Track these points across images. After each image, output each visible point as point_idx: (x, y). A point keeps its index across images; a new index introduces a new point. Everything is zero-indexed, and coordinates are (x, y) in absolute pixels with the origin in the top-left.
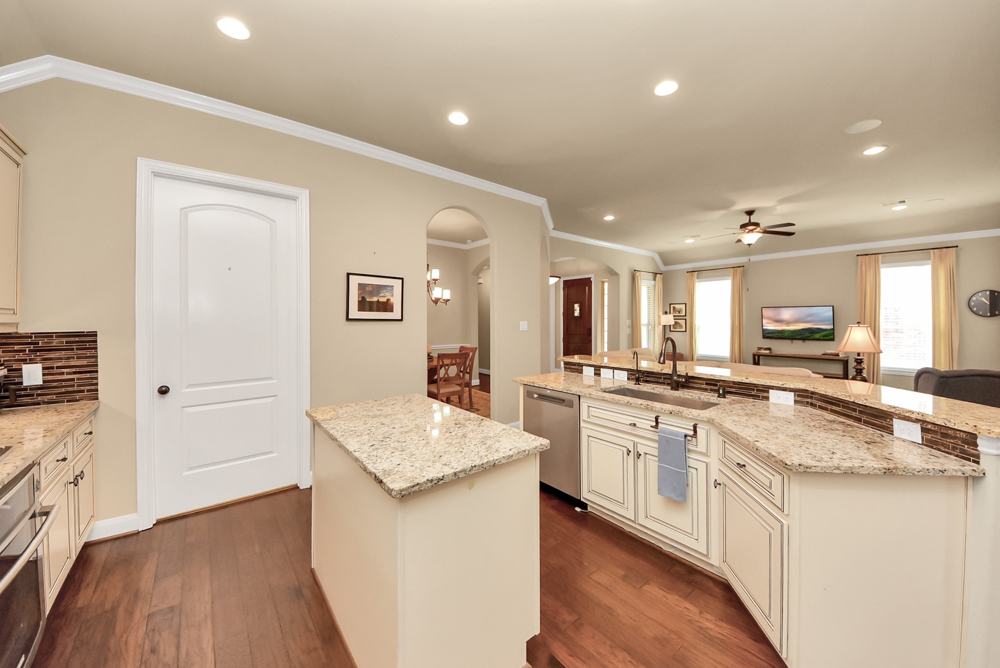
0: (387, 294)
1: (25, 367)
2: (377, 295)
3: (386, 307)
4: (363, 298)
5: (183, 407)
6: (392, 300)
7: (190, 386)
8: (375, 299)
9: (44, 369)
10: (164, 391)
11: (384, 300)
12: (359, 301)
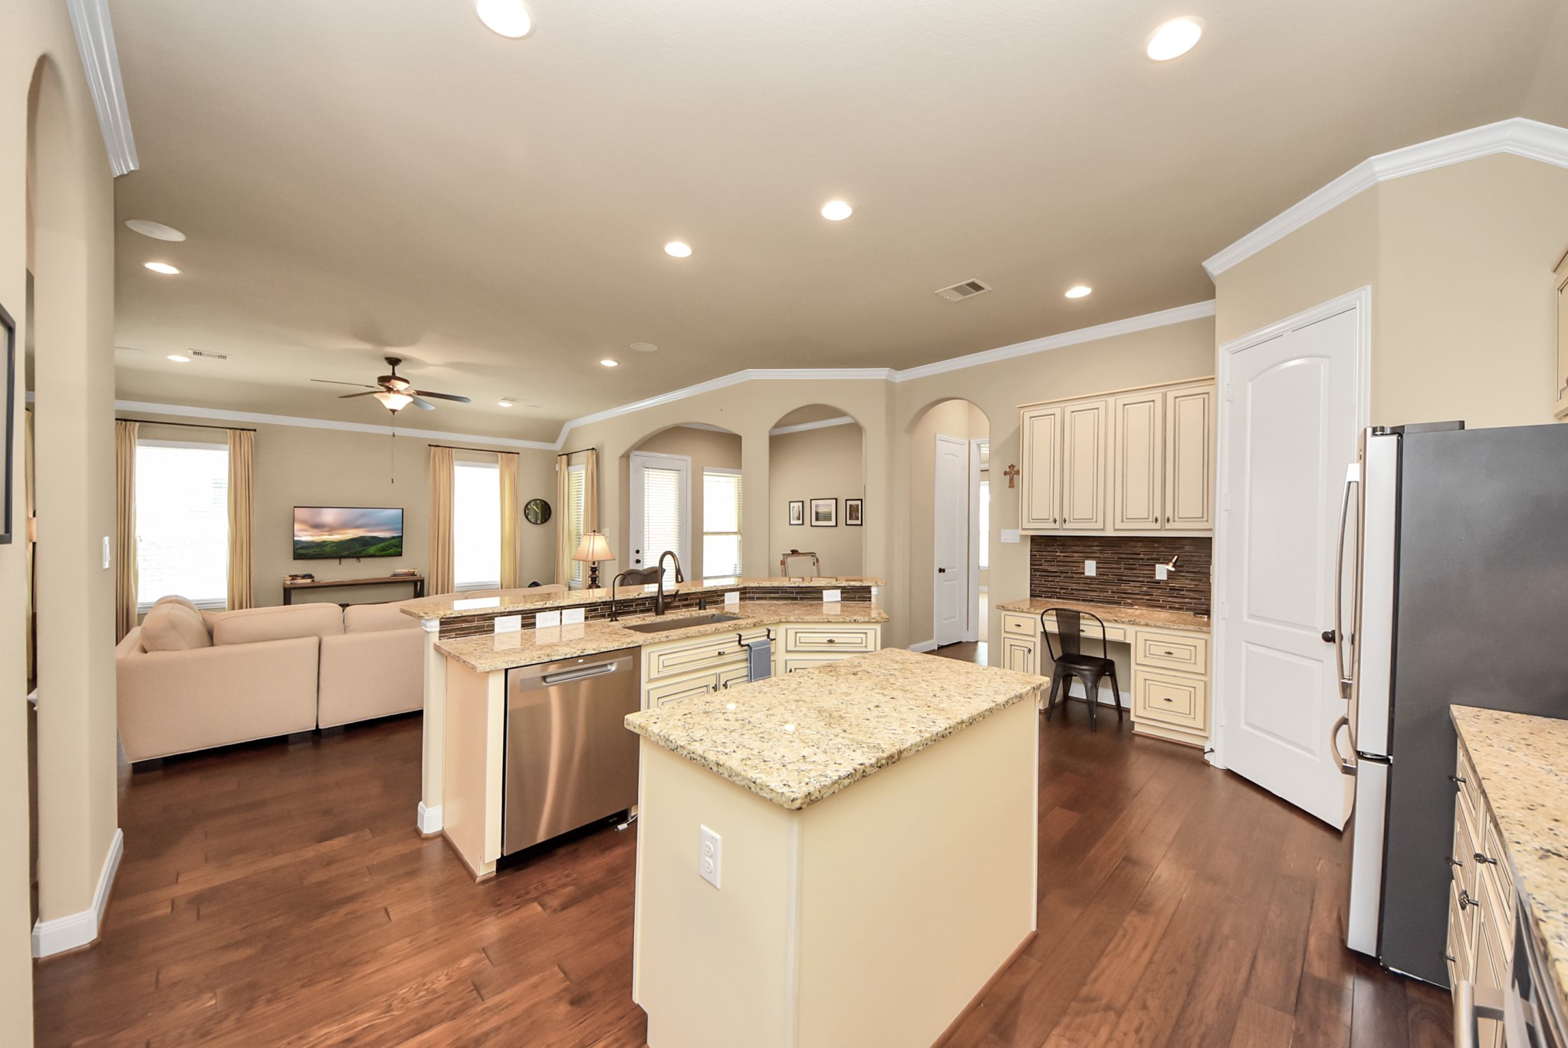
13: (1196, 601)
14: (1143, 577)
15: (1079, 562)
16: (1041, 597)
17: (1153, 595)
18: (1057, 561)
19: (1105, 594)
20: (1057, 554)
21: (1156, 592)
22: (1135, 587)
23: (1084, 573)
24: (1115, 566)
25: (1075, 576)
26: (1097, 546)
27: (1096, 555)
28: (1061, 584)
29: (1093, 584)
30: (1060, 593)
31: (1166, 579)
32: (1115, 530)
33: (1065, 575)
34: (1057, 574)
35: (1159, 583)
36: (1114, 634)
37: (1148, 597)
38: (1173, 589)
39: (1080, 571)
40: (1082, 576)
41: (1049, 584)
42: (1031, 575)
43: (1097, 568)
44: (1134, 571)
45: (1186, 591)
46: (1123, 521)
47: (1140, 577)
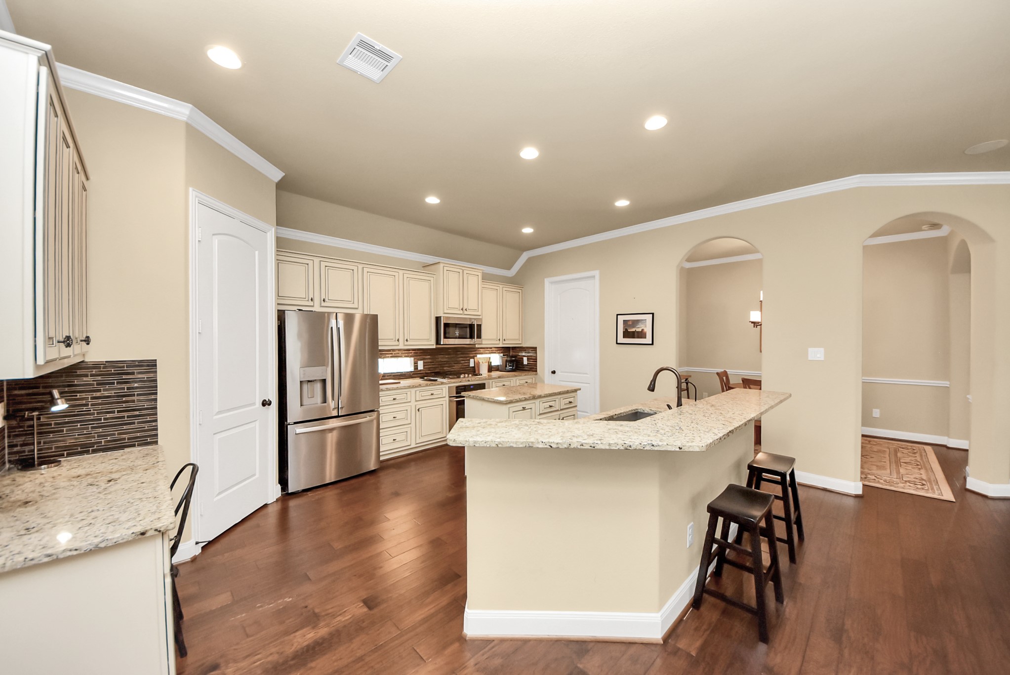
0: (642, 326)
1: (524, 358)
2: (634, 327)
3: (642, 335)
4: (626, 330)
5: (560, 381)
6: (645, 330)
7: (562, 372)
8: (633, 330)
9: (528, 359)
10: (554, 372)
11: (640, 330)
12: (624, 332)
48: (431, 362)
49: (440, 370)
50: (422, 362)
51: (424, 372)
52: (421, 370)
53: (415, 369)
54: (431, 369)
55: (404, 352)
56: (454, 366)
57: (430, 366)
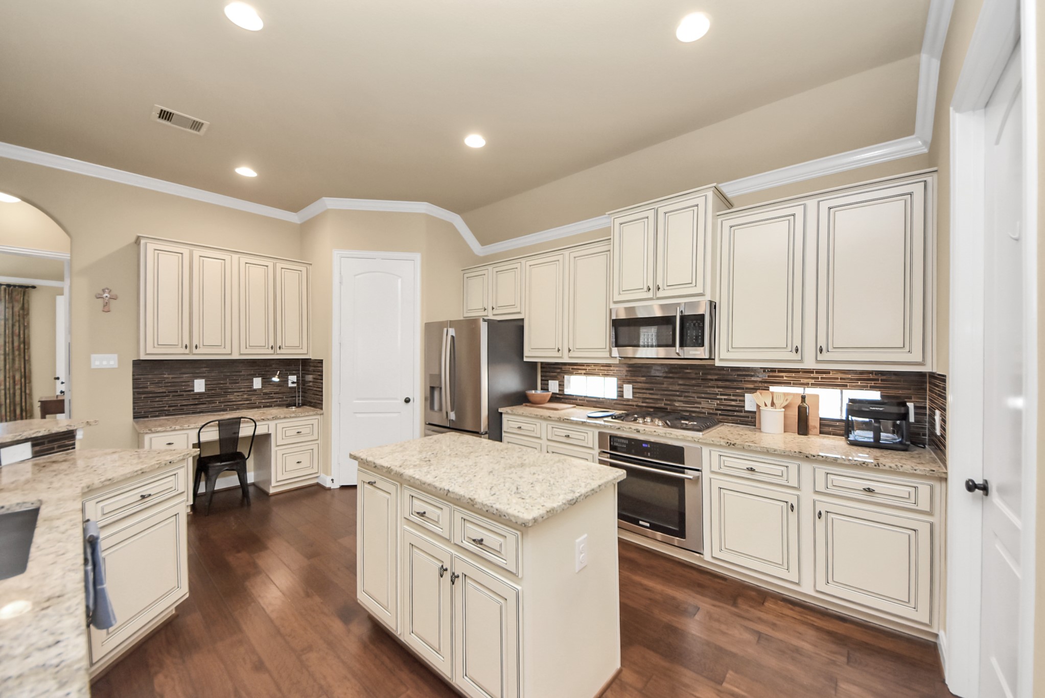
13: (280, 399)
14: (244, 388)
15: (188, 382)
16: (147, 417)
17: (251, 400)
18: (165, 383)
19: (213, 405)
20: (165, 376)
21: (253, 398)
22: (238, 396)
23: (193, 391)
24: (222, 382)
25: (185, 393)
26: (205, 367)
27: (205, 375)
28: (170, 402)
29: (201, 399)
30: (169, 410)
31: (260, 387)
32: (241, 354)
33: (174, 394)
34: (165, 394)
35: (256, 391)
36: (261, 430)
37: (248, 402)
38: (265, 394)
39: (190, 389)
40: (192, 393)
41: (156, 404)
42: (134, 398)
43: (206, 385)
44: (237, 385)
45: (274, 393)
46: (246, 348)
47: (242, 388)
48: (647, 389)
49: (665, 404)
50: (631, 386)
51: (635, 403)
52: (628, 400)
53: (618, 396)
54: (647, 401)
55: (602, 368)
56: (700, 403)
57: (645, 396)
